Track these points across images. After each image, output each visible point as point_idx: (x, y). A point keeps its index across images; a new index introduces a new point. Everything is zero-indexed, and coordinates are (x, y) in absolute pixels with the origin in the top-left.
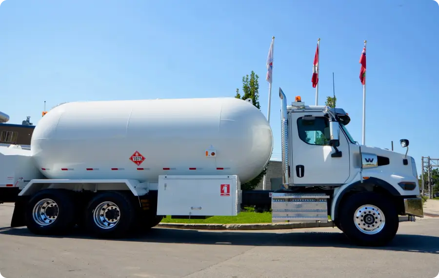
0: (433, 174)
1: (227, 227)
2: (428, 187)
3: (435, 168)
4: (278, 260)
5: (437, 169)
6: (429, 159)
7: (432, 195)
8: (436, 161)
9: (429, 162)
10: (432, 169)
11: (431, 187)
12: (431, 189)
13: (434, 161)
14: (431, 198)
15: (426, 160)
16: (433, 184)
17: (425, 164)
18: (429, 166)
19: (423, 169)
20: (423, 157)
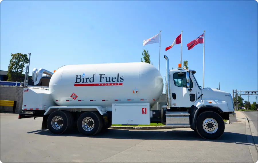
0: (238, 98)
1: (135, 128)
2: (235, 105)
3: (239, 95)
4: (151, 150)
5: (240, 96)
6: (237, 91)
7: (237, 108)
8: (240, 92)
9: (236, 92)
10: (238, 96)
11: (237, 104)
12: (237, 105)
13: (239, 92)
14: (237, 110)
15: (235, 91)
16: (238, 103)
17: (234, 94)
18: (236, 95)
19: (234, 96)
20: (233, 90)
